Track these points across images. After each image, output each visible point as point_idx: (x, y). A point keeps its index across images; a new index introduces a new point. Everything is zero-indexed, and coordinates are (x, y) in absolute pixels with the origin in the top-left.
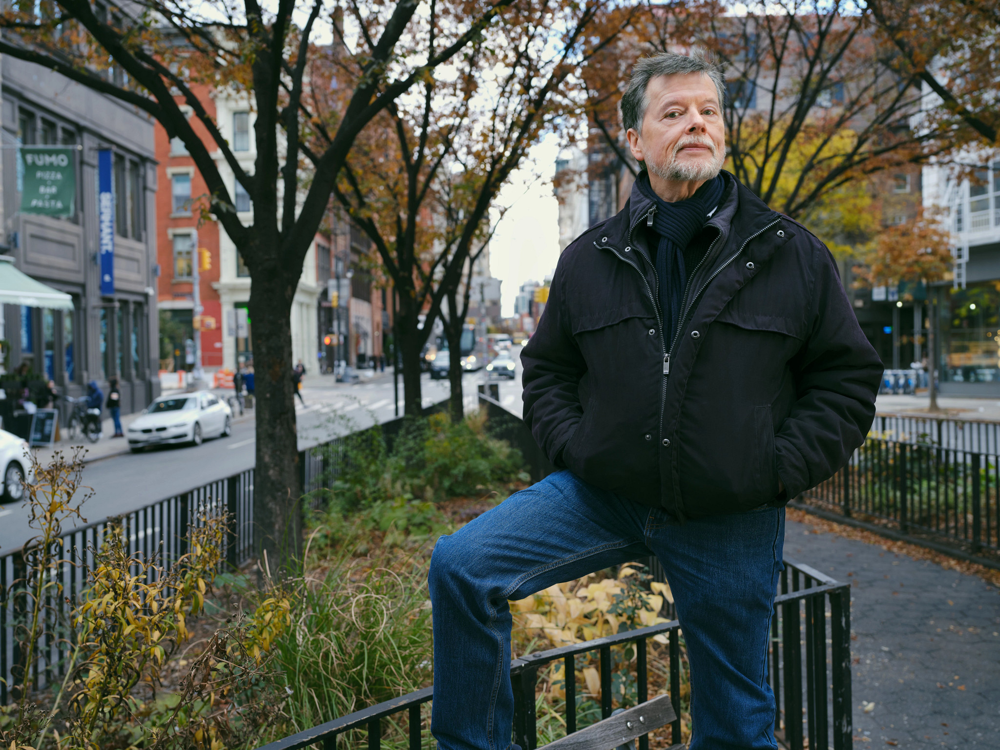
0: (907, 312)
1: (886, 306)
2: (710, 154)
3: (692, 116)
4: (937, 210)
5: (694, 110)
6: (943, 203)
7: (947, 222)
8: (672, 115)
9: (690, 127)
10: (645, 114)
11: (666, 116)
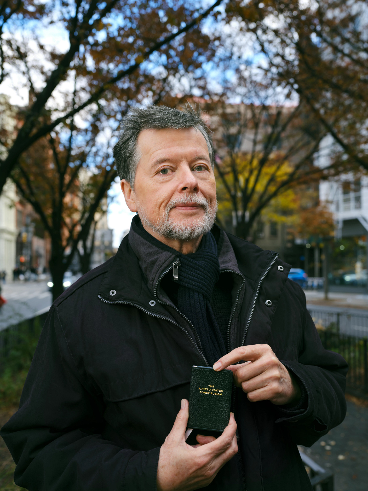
0: (312, 250)
1: (302, 247)
2: (202, 212)
3: (184, 174)
4: (328, 202)
5: (185, 167)
6: (330, 198)
7: (332, 208)
8: (164, 171)
9: (182, 186)
10: (137, 168)
11: (157, 173)
